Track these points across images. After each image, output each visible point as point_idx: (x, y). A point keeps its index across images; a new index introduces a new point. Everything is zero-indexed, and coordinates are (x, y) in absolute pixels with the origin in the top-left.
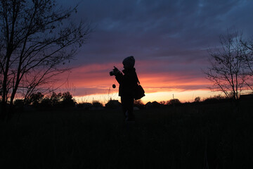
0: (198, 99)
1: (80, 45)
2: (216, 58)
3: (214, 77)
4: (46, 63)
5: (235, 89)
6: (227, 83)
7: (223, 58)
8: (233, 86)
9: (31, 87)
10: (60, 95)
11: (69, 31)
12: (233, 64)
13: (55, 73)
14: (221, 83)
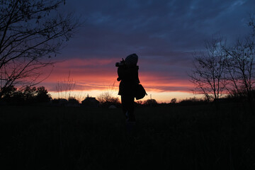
0: (174, 100)
1: (68, 39)
2: (200, 61)
3: (198, 80)
4: (27, 54)
5: (216, 92)
6: (209, 86)
7: (206, 62)
8: (215, 91)
9: (10, 80)
10: (34, 89)
11: (55, 22)
12: (216, 68)
13: (37, 66)
14: (204, 87)
